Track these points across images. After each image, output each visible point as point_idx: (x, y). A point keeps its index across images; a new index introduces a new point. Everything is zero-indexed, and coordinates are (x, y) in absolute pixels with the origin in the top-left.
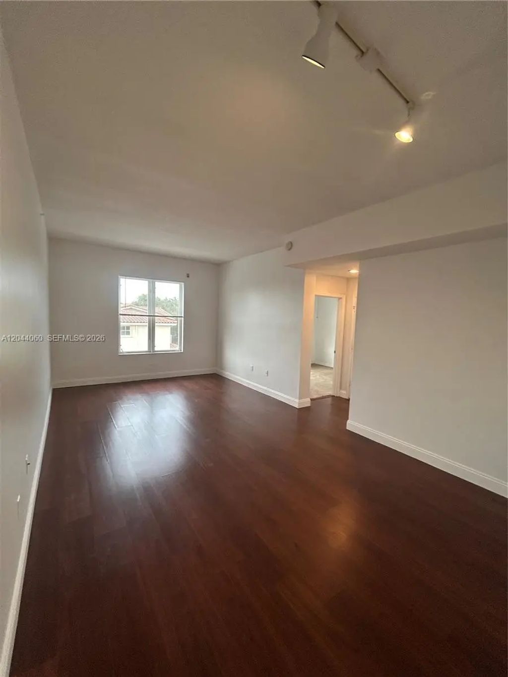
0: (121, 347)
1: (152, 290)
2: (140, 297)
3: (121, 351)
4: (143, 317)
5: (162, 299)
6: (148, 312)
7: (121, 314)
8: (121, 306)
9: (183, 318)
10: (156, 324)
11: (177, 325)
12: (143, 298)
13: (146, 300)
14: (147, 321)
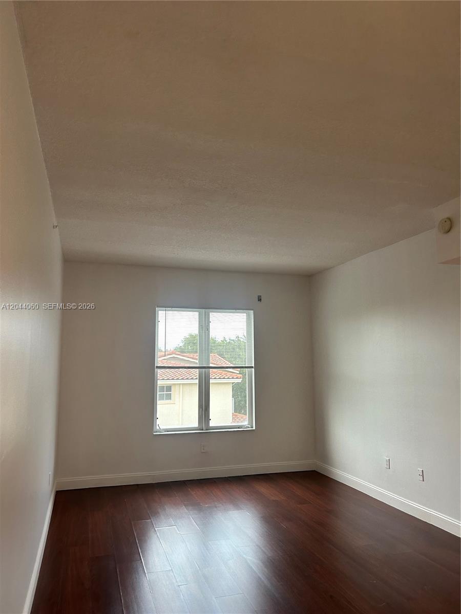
0: (158, 422)
1: (204, 326)
2: (186, 339)
3: (158, 428)
4: (191, 370)
5: (219, 339)
6: (197, 361)
7: (158, 367)
8: (158, 354)
9: (253, 369)
10: (211, 381)
11: (244, 382)
12: (190, 341)
13: (194, 344)
14: (198, 376)
